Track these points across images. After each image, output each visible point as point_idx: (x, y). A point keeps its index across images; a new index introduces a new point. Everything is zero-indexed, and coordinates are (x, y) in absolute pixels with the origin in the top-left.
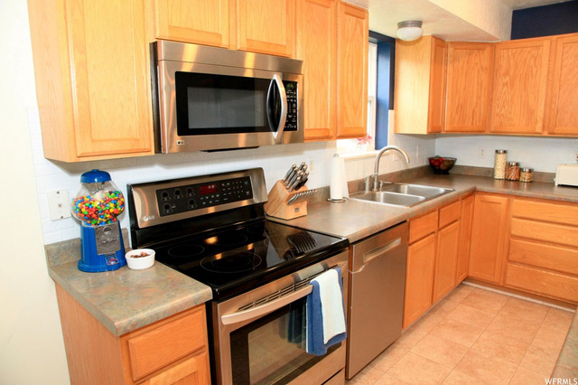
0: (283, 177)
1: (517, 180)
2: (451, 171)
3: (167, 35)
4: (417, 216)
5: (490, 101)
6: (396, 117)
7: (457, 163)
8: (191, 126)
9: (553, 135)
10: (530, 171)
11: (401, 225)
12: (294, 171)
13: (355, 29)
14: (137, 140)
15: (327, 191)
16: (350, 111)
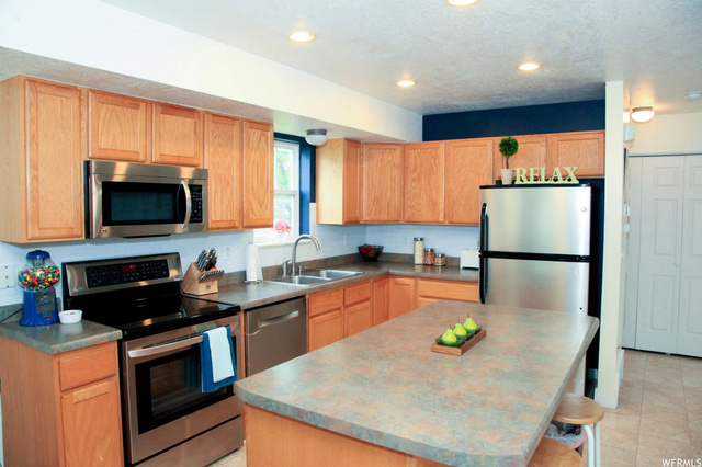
0: (196, 260)
1: (432, 265)
2: (380, 259)
3: (97, 154)
4: (314, 293)
5: (403, 194)
6: (317, 209)
7: (384, 251)
8: (114, 219)
9: (453, 224)
10: (443, 256)
11: (299, 300)
12: (203, 255)
13: (260, 140)
14: (72, 229)
15: (244, 274)
16: (255, 205)
